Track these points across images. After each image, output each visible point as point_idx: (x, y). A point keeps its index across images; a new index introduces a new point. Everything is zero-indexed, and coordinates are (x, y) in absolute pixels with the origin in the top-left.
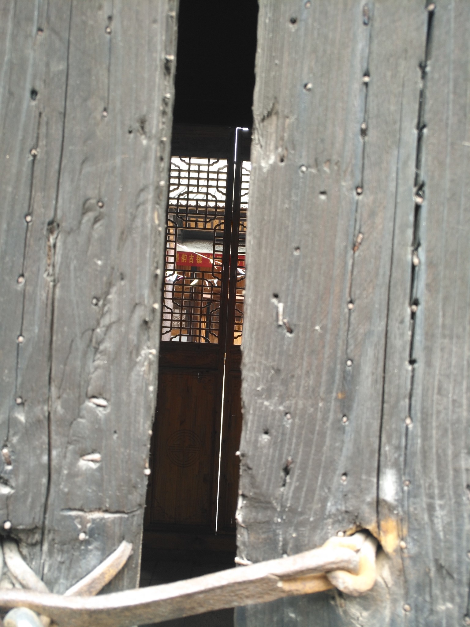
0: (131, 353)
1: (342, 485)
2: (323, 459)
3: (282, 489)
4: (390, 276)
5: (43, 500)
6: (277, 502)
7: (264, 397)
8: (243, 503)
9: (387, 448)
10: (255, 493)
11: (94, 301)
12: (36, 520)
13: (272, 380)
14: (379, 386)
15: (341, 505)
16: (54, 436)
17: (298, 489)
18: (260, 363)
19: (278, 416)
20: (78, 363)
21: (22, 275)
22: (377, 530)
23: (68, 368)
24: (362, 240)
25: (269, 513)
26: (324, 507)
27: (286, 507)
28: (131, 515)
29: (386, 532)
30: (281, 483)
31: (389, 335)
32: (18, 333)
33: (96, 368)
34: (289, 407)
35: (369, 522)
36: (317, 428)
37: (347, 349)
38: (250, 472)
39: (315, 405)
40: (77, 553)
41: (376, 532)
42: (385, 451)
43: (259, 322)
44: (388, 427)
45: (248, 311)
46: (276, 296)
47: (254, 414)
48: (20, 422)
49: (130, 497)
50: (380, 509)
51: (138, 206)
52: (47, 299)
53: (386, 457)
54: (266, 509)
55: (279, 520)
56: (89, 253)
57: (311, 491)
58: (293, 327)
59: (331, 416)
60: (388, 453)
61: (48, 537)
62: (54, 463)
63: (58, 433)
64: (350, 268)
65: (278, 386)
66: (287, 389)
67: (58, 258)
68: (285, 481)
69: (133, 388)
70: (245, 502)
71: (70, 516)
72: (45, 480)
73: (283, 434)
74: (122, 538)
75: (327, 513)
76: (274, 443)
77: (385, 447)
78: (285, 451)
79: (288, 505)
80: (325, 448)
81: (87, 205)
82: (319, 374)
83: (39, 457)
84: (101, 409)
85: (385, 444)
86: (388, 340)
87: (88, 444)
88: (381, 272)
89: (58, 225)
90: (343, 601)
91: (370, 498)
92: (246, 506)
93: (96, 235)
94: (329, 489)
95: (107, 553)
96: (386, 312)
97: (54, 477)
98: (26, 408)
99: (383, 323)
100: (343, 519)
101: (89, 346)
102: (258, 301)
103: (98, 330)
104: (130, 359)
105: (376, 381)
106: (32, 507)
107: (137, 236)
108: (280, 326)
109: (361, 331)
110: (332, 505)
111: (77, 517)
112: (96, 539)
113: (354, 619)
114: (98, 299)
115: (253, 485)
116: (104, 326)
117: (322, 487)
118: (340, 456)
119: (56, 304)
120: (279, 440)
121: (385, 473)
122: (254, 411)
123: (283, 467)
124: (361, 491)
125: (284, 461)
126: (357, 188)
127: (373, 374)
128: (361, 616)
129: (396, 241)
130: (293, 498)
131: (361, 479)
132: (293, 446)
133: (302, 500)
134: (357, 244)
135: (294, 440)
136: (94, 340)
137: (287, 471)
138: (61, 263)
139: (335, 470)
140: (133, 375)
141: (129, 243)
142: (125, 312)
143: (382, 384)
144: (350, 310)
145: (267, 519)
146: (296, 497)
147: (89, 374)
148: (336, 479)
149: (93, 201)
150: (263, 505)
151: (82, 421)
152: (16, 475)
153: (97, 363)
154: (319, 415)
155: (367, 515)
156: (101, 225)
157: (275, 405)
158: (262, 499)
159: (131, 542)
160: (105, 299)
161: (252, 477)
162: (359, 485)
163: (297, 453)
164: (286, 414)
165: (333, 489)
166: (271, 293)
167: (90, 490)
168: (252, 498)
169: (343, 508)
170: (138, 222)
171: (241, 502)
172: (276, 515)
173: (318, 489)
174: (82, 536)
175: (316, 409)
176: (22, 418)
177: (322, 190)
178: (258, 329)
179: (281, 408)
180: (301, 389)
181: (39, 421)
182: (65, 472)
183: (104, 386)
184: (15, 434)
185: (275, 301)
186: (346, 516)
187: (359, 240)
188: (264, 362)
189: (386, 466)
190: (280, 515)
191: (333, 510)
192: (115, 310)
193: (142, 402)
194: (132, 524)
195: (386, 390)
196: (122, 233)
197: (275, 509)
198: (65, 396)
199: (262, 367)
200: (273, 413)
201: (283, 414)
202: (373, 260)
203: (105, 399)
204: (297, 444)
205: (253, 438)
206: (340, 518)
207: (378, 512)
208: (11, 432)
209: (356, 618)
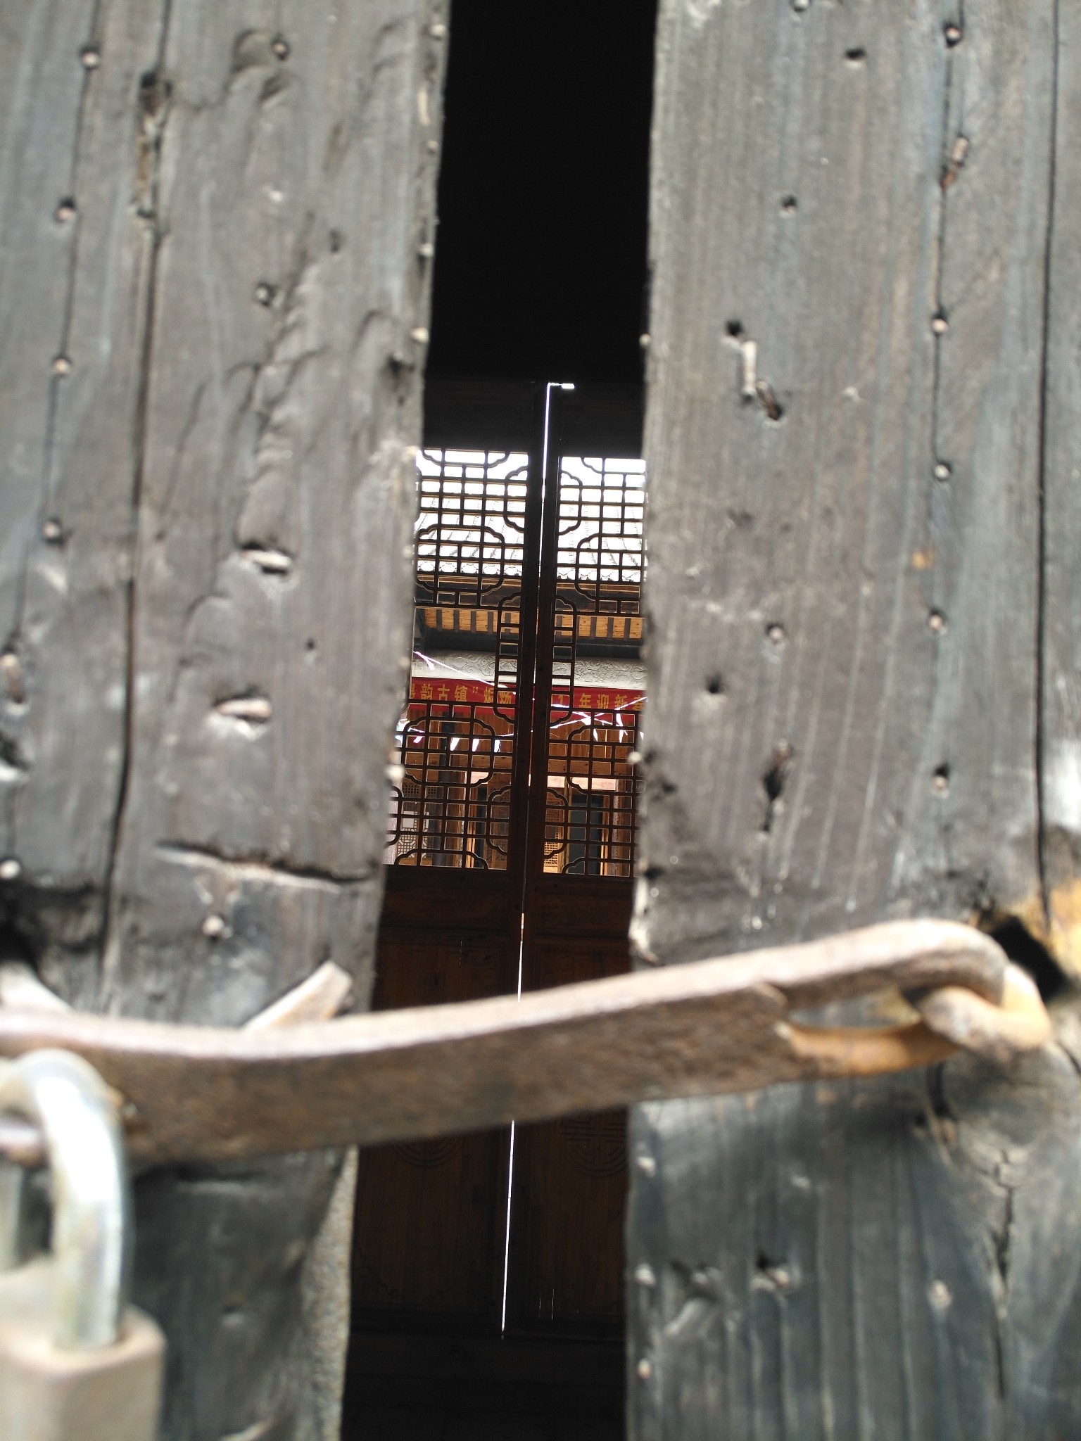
0: (355, 439)
1: (938, 800)
2: (880, 735)
3: (762, 837)
4: (1049, 230)
5: (108, 808)
6: (749, 873)
7: (706, 589)
8: (649, 895)
9: (1061, 683)
10: (686, 856)
11: (262, 294)
12: (90, 863)
13: (729, 546)
14: (1031, 520)
15: (935, 855)
16: (144, 642)
17: (809, 827)
18: (695, 506)
19: (746, 638)
20: (215, 448)
21: (69, 204)
22: (1039, 916)
23: (187, 461)
24: (966, 153)
25: (727, 906)
26: (886, 867)
27: (776, 880)
28: (348, 889)
29: (1068, 920)
30: (761, 820)
31: (1051, 381)
32: (55, 350)
33: (264, 469)
34: (779, 609)
35: (1019, 894)
36: (859, 654)
37: (934, 434)
38: (670, 799)
39: (850, 597)
40: (198, 974)
41: (1038, 924)
42: (1057, 694)
43: (692, 401)
44: (1060, 627)
45: (661, 376)
46: (734, 329)
47: (680, 641)
48: (51, 589)
49: (348, 832)
50: (1047, 856)
51: (377, 68)
52: (137, 271)
53: (1059, 707)
54: (717, 896)
55: (757, 923)
56: (250, 170)
57: (848, 828)
58: (781, 400)
59: (897, 617)
60: (1064, 696)
61: (121, 923)
62: (142, 709)
63: (154, 633)
64: (934, 227)
65: (744, 560)
66: (770, 564)
67: (168, 171)
68: (769, 816)
69: (360, 530)
70: (656, 892)
71: (182, 868)
72: (113, 755)
73: (762, 682)
74: (323, 956)
75: (895, 881)
76: (738, 713)
77: (1054, 680)
78: (770, 726)
79: (783, 873)
80: (883, 704)
81: (248, 45)
82: (860, 514)
83: (100, 689)
84: (273, 580)
85: (1054, 673)
86: (1049, 397)
87: (236, 671)
88: (1023, 221)
89: (169, 88)
90: (949, 1126)
91: (1019, 824)
92: (660, 902)
93: (268, 127)
94: (899, 816)
95: (283, 985)
96: (1039, 322)
97: (140, 750)
98: (71, 551)
99: (1034, 354)
100: (942, 897)
101: (244, 408)
102: (688, 347)
103: (270, 371)
104: (353, 452)
105: (1021, 508)
106: (79, 827)
107: (373, 144)
108: (748, 399)
109: (973, 384)
110: (910, 859)
111: (200, 871)
112: (252, 943)
113: (985, 1172)
114: (272, 291)
115: (680, 832)
116: (285, 362)
117: (877, 814)
118: (928, 719)
119: (161, 288)
120: (752, 697)
121: (1058, 753)
122: (680, 632)
123: (762, 770)
124: (992, 810)
125: (767, 753)
126: (947, 26)
127: (1010, 490)
128: (1006, 1160)
129: (1061, 139)
130: (794, 852)
131: (990, 777)
132: (792, 710)
133: (822, 856)
134: (952, 167)
135: (794, 695)
136: (259, 395)
137: (773, 785)
138: (177, 184)
139: (912, 764)
140: (361, 497)
141: (352, 159)
142: (342, 332)
143: (1036, 513)
144: (937, 335)
145: (722, 924)
146: (805, 853)
147: (245, 482)
148: (917, 785)
149: (262, 39)
150: (710, 887)
151: (222, 604)
152: (38, 732)
153: (266, 456)
154: (863, 620)
155: (1011, 874)
156: (282, 104)
157: (739, 610)
158: (706, 866)
159: (348, 969)
160: (290, 293)
161: (678, 811)
162: (986, 795)
163: (803, 726)
164: (770, 627)
165: (911, 813)
166: (720, 323)
167: (237, 798)
168: (680, 871)
169: (942, 864)
170: (378, 107)
171: (643, 896)
172: (748, 907)
173: (867, 818)
174: (213, 925)
175: (854, 606)
176: (57, 578)
177: (853, 45)
178: (689, 418)
179: (756, 616)
180: (812, 556)
181: (103, 593)
182: (171, 739)
183: (282, 518)
184: (37, 619)
185: (732, 342)
186: (950, 887)
187: (958, 155)
188: (705, 500)
189: (1060, 733)
190: (760, 907)
191: (914, 873)
192: (314, 325)
193: (383, 568)
194: (350, 916)
195: (1050, 527)
196: (337, 131)
197: (742, 893)
198: (176, 532)
199: (701, 515)
200: (733, 629)
201: (761, 629)
202: (997, 198)
203: (284, 552)
204: (804, 704)
205: (678, 705)
206: (934, 893)
207: (1042, 870)
208: (29, 611)
209: (990, 1168)
